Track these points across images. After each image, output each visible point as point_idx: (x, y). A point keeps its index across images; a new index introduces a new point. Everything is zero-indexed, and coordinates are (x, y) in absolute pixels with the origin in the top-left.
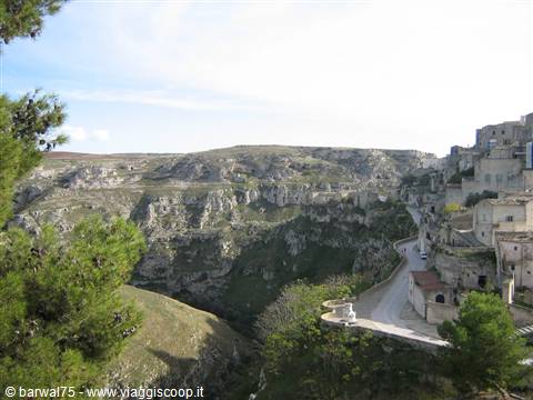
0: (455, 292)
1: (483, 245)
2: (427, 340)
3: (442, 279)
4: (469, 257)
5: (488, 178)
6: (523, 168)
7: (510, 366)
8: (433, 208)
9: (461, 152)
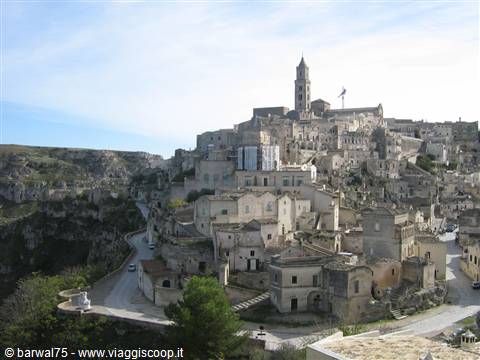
0: (180, 277)
1: (202, 235)
2: (155, 321)
3: (168, 267)
4: (191, 246)
5: (206, 178)
6: (236, 169)
7: (226, 338)
8: (159, 204)
9: (184, 155)
